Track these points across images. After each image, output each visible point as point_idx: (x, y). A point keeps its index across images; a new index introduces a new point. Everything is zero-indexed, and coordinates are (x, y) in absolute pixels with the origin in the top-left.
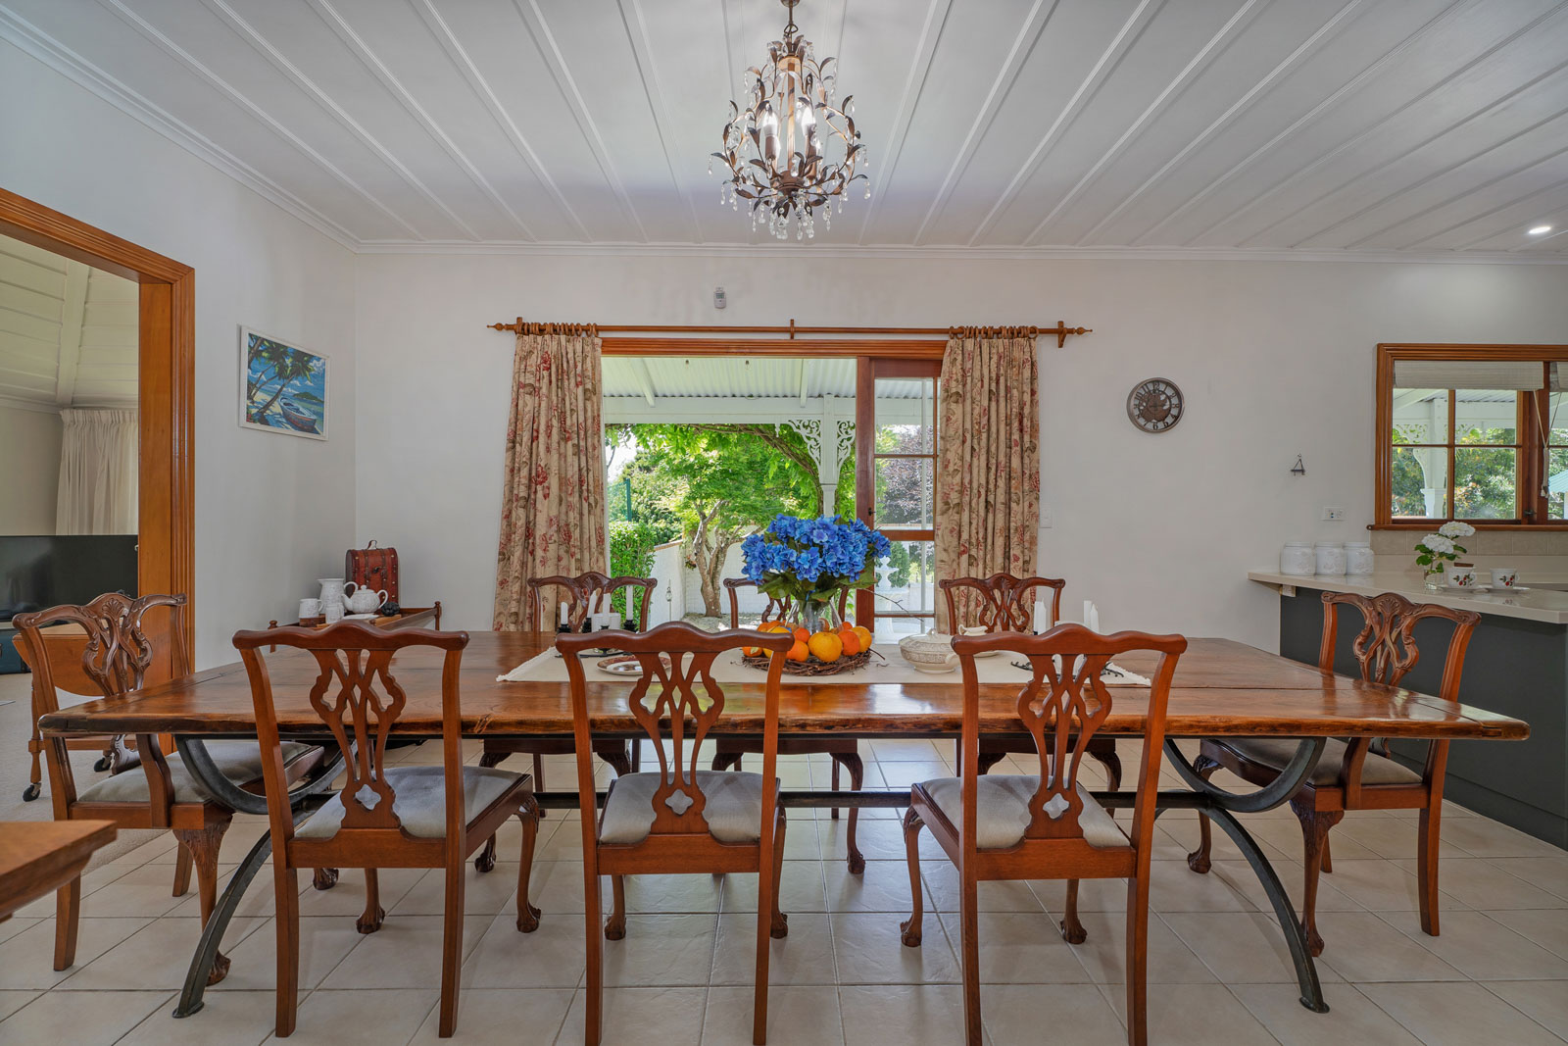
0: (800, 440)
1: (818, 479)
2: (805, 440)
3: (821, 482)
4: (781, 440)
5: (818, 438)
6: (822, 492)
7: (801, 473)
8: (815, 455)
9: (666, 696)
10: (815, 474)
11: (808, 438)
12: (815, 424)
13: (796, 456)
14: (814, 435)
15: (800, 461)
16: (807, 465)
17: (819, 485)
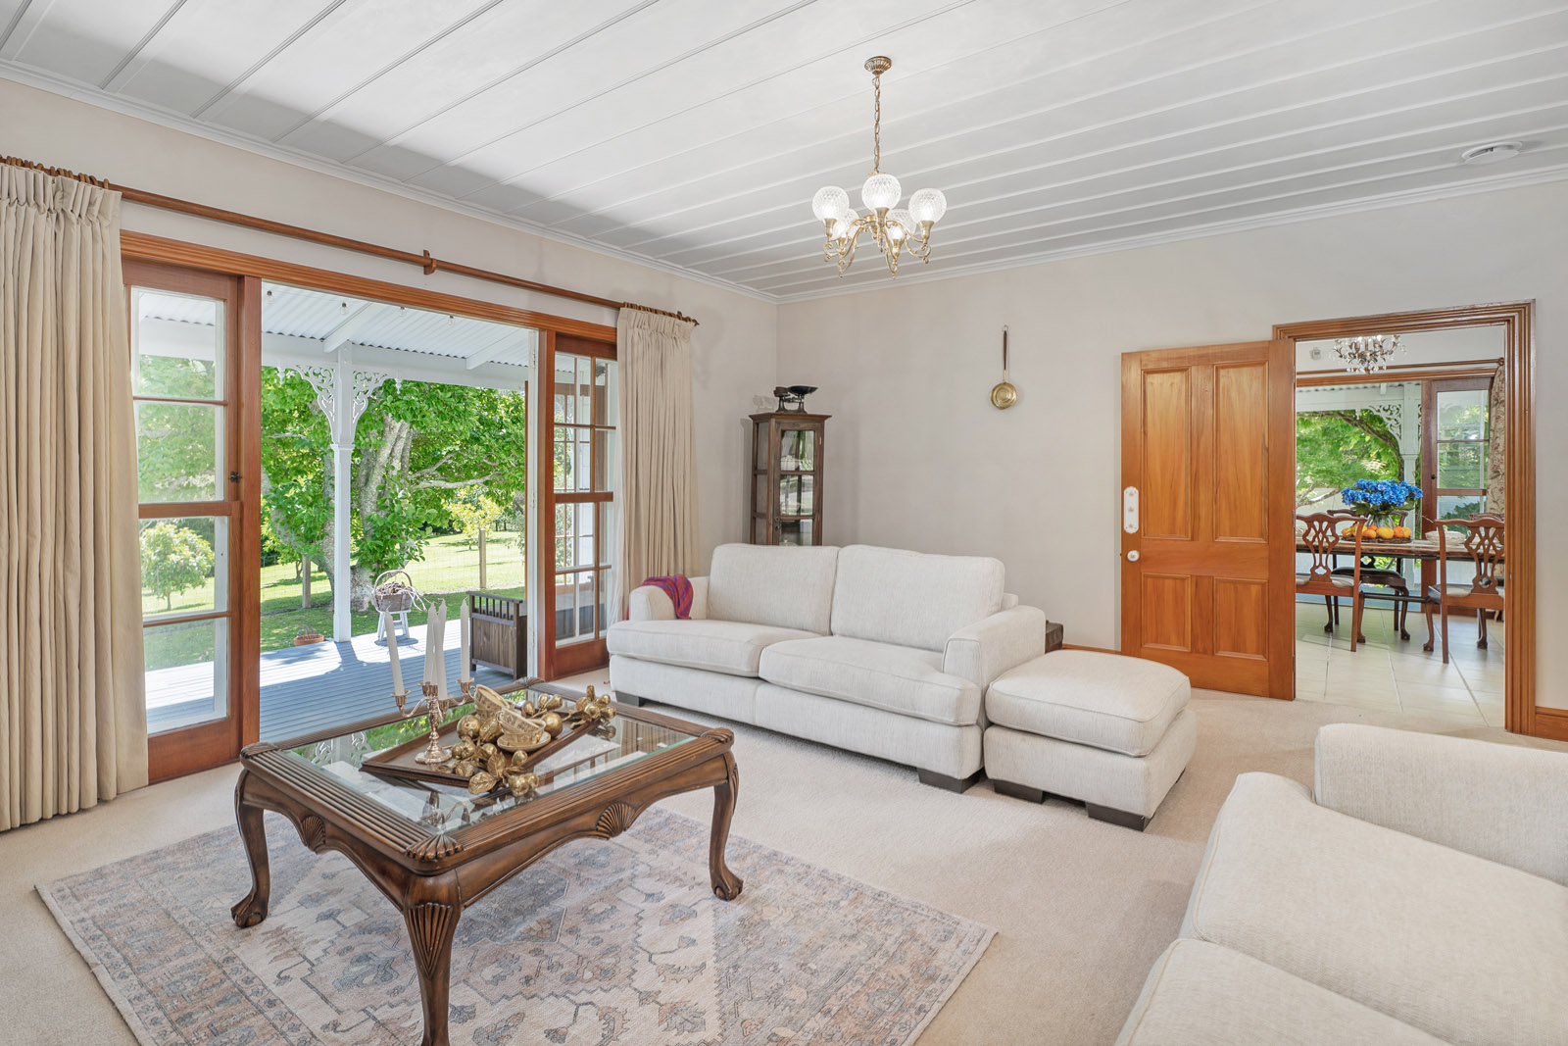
0: (1381, 420)
1: (1398, 450)
2: (1385, 420)
3: (1401, 453)
4: (1361, 421)
5: (1398, 419)
6: (1403, 461)
7: (1382, 446)
8: (1395, 432)
9: (1317, 536)
10: (1396, 446)
11: (1389, 419)
12: (1395, 408)
13: (1377, 433)
14: (1395, 416)
15: (1380, 436)
16: (1388, 440)
17: (1399, 455)
